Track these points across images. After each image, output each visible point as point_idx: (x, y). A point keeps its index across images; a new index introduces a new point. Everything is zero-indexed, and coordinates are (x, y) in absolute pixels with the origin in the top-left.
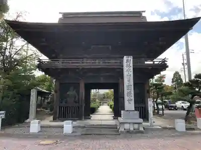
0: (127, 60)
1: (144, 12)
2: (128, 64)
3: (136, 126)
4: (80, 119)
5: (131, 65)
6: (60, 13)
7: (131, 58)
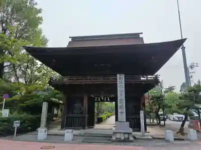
0: (120, 78)
1: (142, 33)
2: (121, 81)
3: (126, 136)
4: (84, 128)
5: (123, 82)
6: (70, 37)
7: (123, 76)
